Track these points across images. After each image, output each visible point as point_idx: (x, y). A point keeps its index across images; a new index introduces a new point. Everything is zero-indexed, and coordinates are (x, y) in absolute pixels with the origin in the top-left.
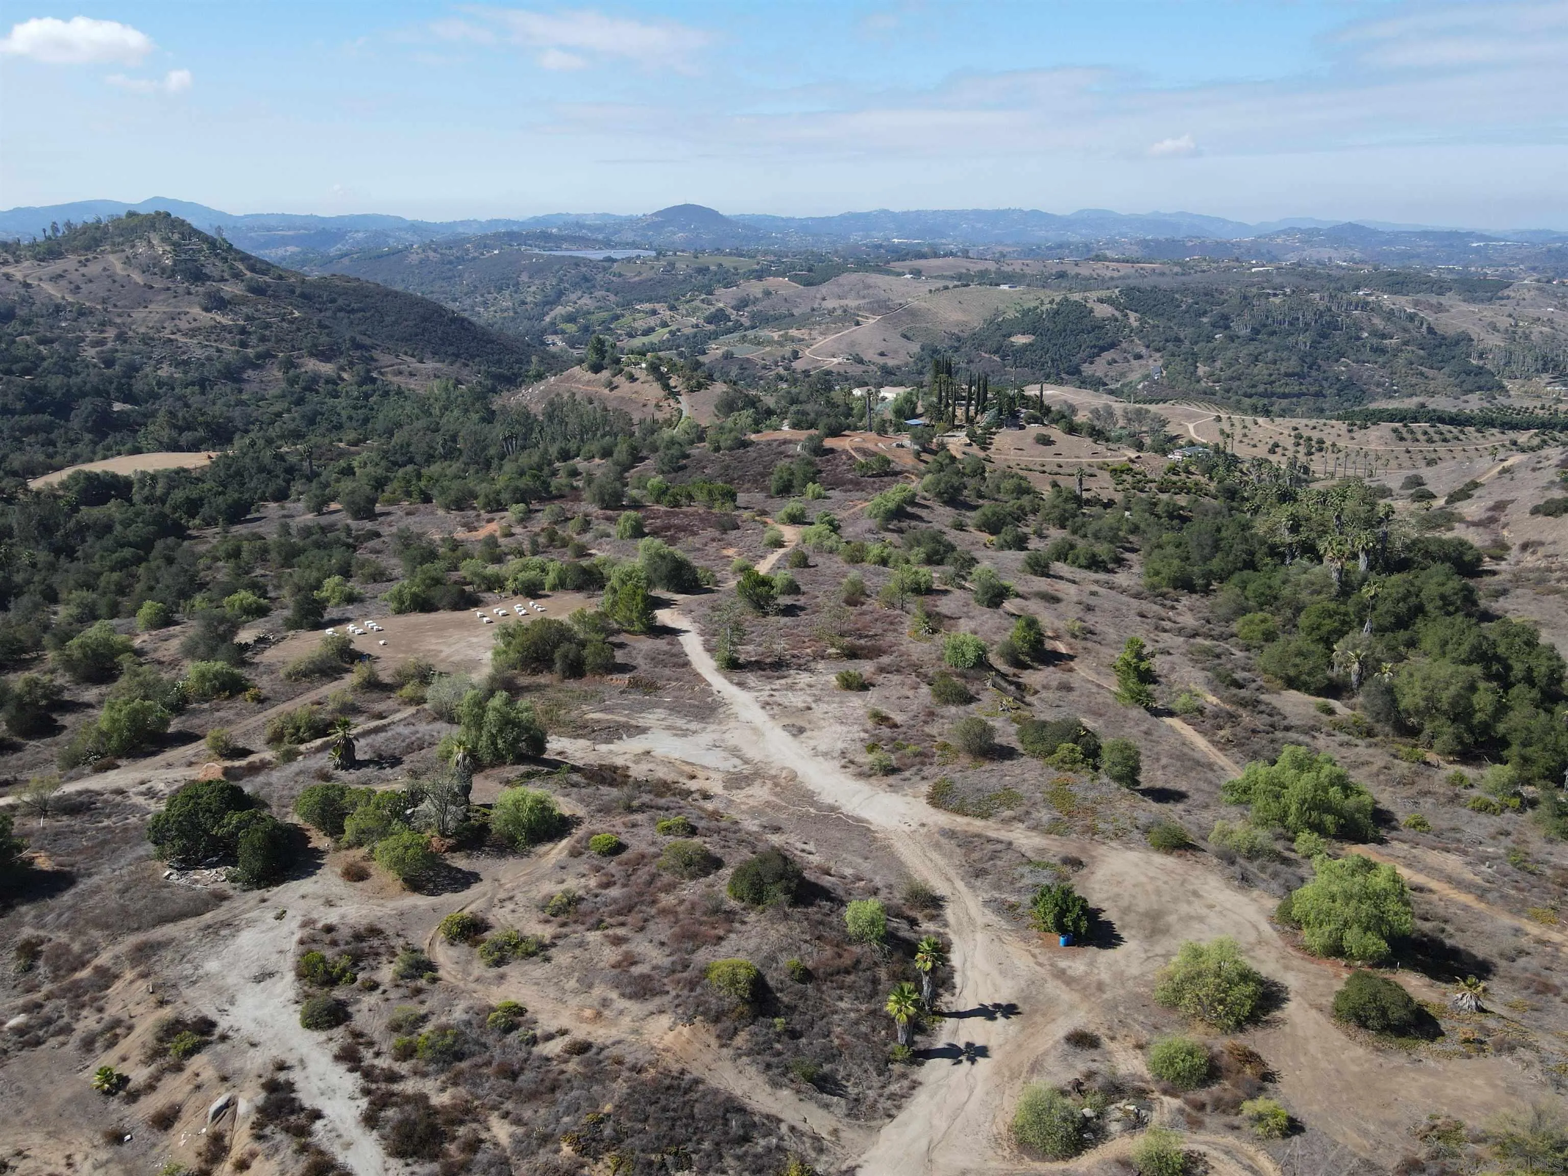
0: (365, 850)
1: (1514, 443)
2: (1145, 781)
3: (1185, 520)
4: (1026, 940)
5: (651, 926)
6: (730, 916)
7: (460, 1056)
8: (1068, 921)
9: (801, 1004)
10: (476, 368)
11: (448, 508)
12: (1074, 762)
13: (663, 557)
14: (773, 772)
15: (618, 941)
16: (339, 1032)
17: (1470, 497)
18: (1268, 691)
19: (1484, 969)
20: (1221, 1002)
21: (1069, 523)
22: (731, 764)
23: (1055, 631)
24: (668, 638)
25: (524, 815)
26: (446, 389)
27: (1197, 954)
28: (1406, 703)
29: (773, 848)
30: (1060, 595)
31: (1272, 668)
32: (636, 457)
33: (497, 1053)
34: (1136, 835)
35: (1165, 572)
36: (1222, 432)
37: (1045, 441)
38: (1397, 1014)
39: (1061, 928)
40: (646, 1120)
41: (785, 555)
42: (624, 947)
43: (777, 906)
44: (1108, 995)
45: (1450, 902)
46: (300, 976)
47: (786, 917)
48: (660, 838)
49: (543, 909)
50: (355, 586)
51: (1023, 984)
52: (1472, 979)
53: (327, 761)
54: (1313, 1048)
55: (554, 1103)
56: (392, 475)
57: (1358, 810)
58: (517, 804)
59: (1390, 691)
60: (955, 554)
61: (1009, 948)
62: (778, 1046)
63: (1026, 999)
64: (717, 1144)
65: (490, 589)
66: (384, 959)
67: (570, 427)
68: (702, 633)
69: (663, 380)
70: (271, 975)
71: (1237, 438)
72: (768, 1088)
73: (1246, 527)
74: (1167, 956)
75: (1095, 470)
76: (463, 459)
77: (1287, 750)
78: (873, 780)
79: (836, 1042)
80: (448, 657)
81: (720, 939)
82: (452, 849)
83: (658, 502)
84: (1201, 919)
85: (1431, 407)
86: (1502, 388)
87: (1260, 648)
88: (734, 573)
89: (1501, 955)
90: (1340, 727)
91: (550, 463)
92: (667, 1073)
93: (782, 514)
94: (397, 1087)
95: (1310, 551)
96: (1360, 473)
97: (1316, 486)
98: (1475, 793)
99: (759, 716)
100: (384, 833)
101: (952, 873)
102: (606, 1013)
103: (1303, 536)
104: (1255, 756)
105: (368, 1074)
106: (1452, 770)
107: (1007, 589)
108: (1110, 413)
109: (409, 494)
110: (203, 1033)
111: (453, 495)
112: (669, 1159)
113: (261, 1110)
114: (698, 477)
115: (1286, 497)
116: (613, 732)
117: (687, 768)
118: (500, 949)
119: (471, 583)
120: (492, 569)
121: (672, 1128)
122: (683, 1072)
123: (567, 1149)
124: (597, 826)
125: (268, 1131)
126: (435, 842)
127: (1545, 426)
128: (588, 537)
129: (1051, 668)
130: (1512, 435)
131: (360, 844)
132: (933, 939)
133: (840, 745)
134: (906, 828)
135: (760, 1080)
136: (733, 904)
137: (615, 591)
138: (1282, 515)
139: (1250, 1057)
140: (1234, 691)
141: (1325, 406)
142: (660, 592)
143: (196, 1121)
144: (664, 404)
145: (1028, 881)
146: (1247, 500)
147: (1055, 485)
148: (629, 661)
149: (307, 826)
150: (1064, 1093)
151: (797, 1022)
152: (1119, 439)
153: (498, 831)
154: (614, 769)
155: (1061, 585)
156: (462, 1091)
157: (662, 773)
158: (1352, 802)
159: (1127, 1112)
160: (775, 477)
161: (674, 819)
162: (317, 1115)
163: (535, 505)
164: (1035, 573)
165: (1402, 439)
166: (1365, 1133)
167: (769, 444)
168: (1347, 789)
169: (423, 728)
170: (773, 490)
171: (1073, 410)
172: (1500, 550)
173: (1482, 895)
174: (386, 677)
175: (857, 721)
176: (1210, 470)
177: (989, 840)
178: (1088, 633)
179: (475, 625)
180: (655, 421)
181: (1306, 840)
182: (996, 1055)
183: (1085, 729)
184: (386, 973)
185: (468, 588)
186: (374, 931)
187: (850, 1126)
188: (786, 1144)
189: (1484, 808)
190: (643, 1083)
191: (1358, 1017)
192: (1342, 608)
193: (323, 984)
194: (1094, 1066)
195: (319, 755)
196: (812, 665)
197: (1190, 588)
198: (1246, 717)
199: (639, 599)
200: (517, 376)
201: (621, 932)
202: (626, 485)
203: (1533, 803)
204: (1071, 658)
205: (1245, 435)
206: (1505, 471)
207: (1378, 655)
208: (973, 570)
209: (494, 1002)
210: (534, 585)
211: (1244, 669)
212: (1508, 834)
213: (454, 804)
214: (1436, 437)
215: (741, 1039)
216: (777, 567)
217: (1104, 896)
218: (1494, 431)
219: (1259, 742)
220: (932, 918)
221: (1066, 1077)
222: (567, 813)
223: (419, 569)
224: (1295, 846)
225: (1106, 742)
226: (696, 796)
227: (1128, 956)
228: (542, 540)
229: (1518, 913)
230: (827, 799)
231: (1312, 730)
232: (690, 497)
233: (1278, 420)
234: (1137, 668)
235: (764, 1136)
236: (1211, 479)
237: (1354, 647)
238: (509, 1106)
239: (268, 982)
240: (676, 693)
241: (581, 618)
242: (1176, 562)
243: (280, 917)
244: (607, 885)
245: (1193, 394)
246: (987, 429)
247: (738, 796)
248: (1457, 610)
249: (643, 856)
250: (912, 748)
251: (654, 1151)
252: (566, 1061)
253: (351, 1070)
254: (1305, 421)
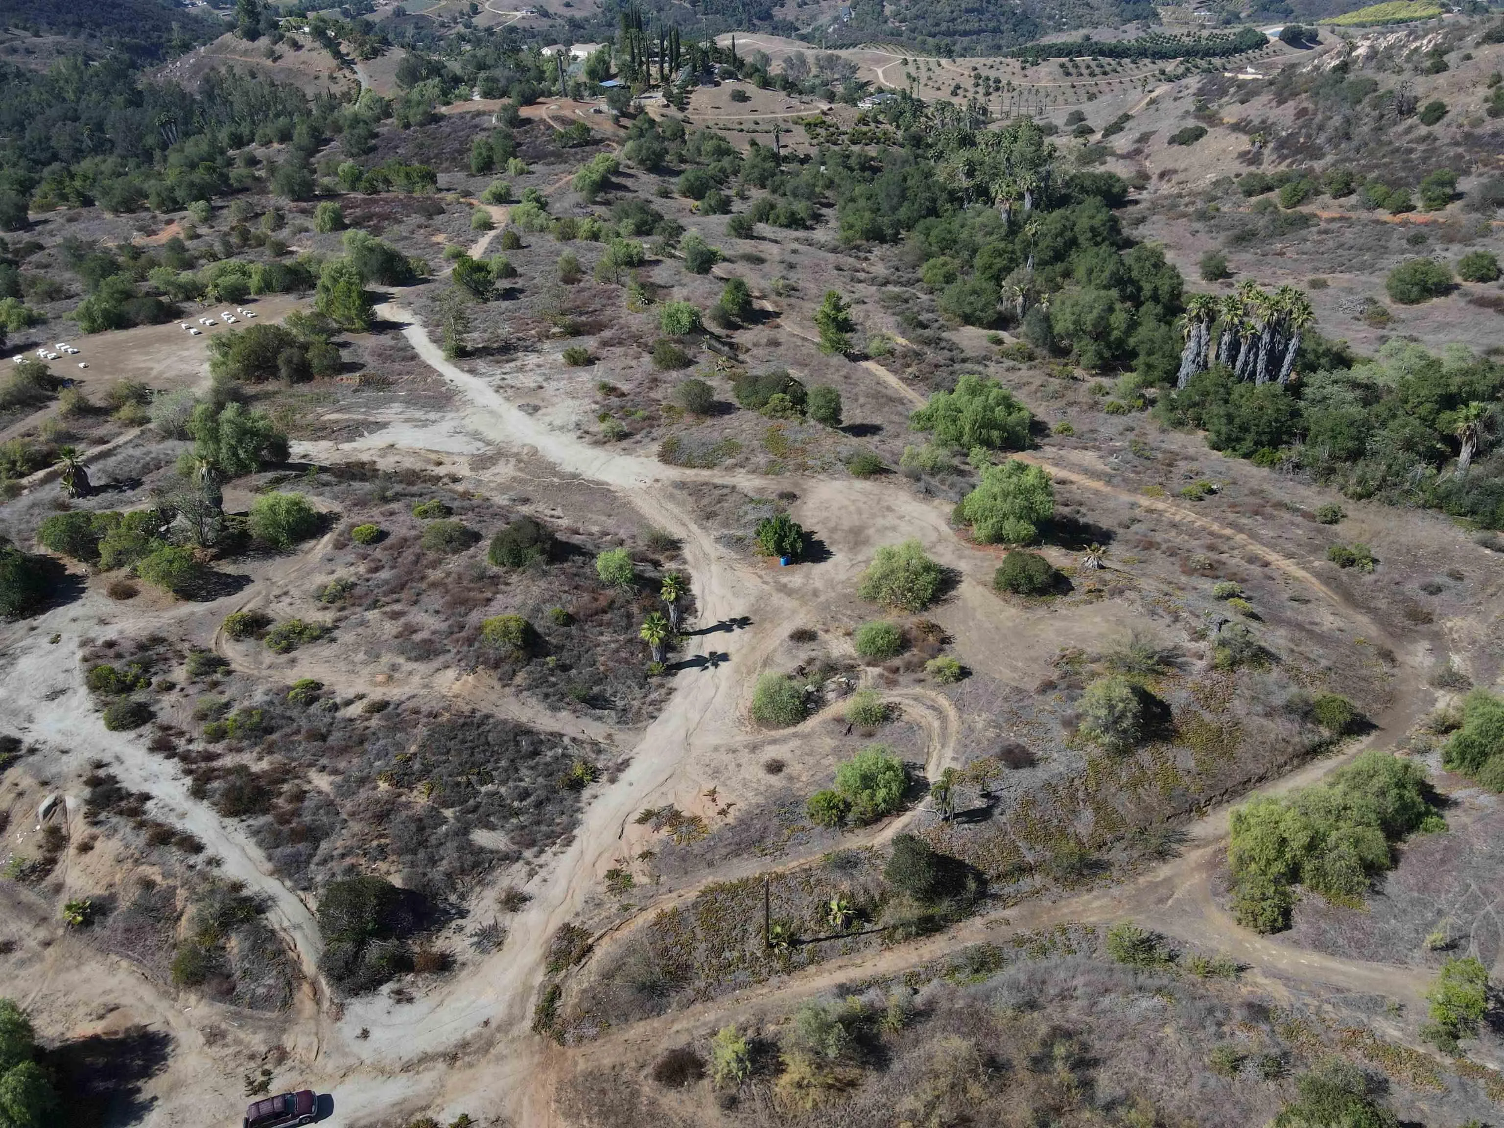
0: (126, 570)
1: (1163, 72)
2: (846, 419)
3: (876, 170)
4: (753, 565)
5: (424, 598)
6: (495, 580)
7: (270, 730)
8: (786, 545)
9: (568, 644)
10: (105, 40)
11: (116, 211)
12: (784, 410)
13: (371, 250)
14: (515, 450)
15: (395, 616)
16: (147, 729)
17: (1122, 129)
18: (948, 329)
19: (1105, 537)
20: (910, 590)
21: (769, 182)
22: (474, 448)
23: (761, 291)
24: (391, 333)
25: (282, 517)
26: (75, 67)
27: (890, 556)
28: (1059, 328)
29: (524, 517)
30: (763, 255)
31: (953, 306)
32: (319, 141)
33: (303, 722)
34: (840, 466)
35: (859, 225)
36: (909, 76)
37: (741, 97)
38: (1040, 579)
39: (780, 551)
40: (448, 752)
41: (497, 237)
42: (403, 620)
43: (536, 566)
44: (822, 598)
45: (1087, 489)
46: (94, 688)
47: (545, 573)
48: (419, 522)
49: (319, 598)
50: (30, 305)
51: (753, 600)
52: (1095, 545)
53: (59, 490)
54: (979, 615)
55: (365, 752)
56: (36, 176)
57: (1018, 424)
58: (272, 508)
59: (1047, 320)
60: (662, 224)
61: (739, 573)
62: (553, 679)
63: (755, 612)
64: (512, 761)
65: (189, 298)
66: (174, 662)
67: (236, 107)
68: (425, 325)
69: (332, 45)
70: (63, 692)
71: (923, 81)
72: (548, 712)
73: (928, 175)
74: (867, 562)
75: (791, 126)
76: (118, 151)
77: (962, 379)
78: (608, 446)
79: (602, 668)
80: (161, 373)
81: (489, 600)
82: (216, 558)
83: (353, 189)
84: (894, 528)
85: (1095, 39)
86: (1156, 15)
87: (942, 290)
88: (447, 260)
89: (1120, 525)
90: (1006, 355)
91: (222, 152)
92: (460, 714)
93: (486, 194)
94: (216, 764)
95: (983, 193)
96: (1032, 111)
97: (994, 128)
98: (1109, 399)
99: (493, 400)
100: (143, 551)
101: (686, 518)
102: (396, 675)
103: (977, 180)
104: (937, 387)
105: (185, 758)
106: (1093, 381)
107: (714, 254)
108: (803, 62)
109: (64, 197)
110: (9, 750)
111: (118, 194)
112: (474, 778)
113: (88, 802)
114: (391, 160)
115: (967, 141)
116: (353, 431)
117: (434, 457)
118: (286, 638)
119: (165, 294)
120: (185, 276)
121: (472, 754)
122: (473, 711)
123: (383, 786)
124: (356, 519)
125: (102, 816)
126: (198, 553)
127: (1189, 53)
128: (284, 234)
129: (760, 326)
130: (1161, 64)
131: (120, 564)
132: (674, 574)
133: (574, 418)
134: (642, 485)
135: (541, 707)
136: (496, 569)
137: (327, 289)
138: (958, 160)
139: (933, 628)
140: (920, 331)
141: (1003, 42)
142: (373, 287)
143: (27, 822)
144: (338, 74)
145: (751, 517)
146: (930, 146)
147: (753, 143)
148: (356, 360)
149: (58, 555)
150: (790, 678)
151: (566, 657)
152: (812, 90)
153: (259, 536)
154: (363, 465)
155: (766, 246)
156: (278, 757)
157: (408, 463)
158: (1014, 417)
159: (840, 684)
160: (473, 154)
161: (429, 504)
162: (146, 797)
163: (217, 202)
164: (740, 236)
165: (1068, 74)
166: (1015, 669)
167: (462, 116)
168: (1009, 405)
169: (156, 449)
170: (474, 168)
171: (766, 59)
172: (1142, 180)
173: (1109, 479)
174: (96, 401)
175: (587, 395)
176: (896, 119)
177: (716, 487)
178: (792, 290)
179: (182, 338)
180: (332, 96)
181: (977, 453)
182: (735, 658)
183: (792, 379)
184: (179, 674)
185: (163, 299)
186: (156, 640)
187: (620, 730)
188: (570, 751)
189: (1116, 411)
190: (441, 725)
191: (1012, 585)
192: (1010, 247)
193: (119, 692)
194: (813, 654)
195: (48, 487)
196: (539, 346)
197: (882, 239)
198: (930, 354)
199: (354, 295)
200: (158, 46)
201: (397, 607)
202: (314, 171)
203: (1153, 402)
204: (777, 315)
205: (930, 78)
206: (1152, 102)
207: (1038, 288)
208: (681, 238)
209: (291, 682)
210: (238, 289)
211: (928, 311)
212: (1132, 429)
213: (208, 516)
214: (1097, 70)
215: (520, 678)
216: (489, 251)
217: (815, 521)
218: (1147, 61)
219: (941, 374)
220: (672, 558)
221: (791, 666)
222: (324, 510)
223: (102, 282)
224: (968, 460)
225: (811, 389)
226: (445, 480)
227: (836, 565)
228: (234, 240)
229: (1135, 491)
230: (569, 468)
231: (984, 360)
232: (387, 182)
233: (959, 60)
234: (835, 320)
235: (551, 749)
236: (898, 127)
237: (1019, 282)
238: (324, 761)
239: (62, 698)
240: (411, 387)
241: (297, 321)
242: (867, 215)
243: (56, 640)
244: (376, 570)
245: (881, 36)
246: (683, 87)
247: (486, 475)
248: (1103, 240)
249: (406, 540)
250: (641, 413)
251: (459, 774)
252: (367, 719)
253: (168, 757)
254: (983, 60)
